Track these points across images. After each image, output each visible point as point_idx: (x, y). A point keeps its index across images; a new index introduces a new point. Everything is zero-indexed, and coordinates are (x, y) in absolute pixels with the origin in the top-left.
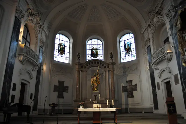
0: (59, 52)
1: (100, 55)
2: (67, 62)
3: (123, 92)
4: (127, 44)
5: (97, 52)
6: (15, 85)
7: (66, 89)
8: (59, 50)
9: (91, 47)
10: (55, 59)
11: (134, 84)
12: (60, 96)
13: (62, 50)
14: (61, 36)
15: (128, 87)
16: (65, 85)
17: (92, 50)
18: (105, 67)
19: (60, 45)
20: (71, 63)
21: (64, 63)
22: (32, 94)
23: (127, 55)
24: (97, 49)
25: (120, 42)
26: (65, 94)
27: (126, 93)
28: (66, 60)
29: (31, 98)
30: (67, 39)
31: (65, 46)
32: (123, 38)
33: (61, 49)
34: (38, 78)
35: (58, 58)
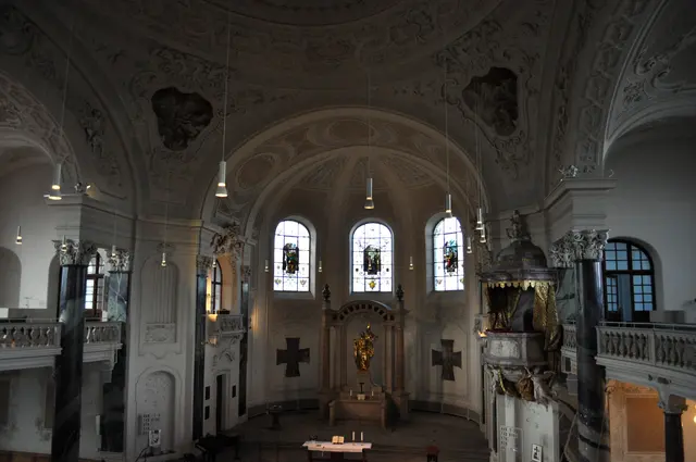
0: (284, 268)
1: (386, 267)
2: (306, 289)
3: (433, 365)
4: (449, 245)
5: (377, 258)
6: (208, 389)
7: (304, 355)
8: (284, 263)
9: (363, 245)
10: (277, 287)
11: (456, 349)
12: (293, 372)
13: (292, 263)
14: (288, 223)
15: (445, 356)
16: (302, 346)
17: (366, 252)
18: (385, 318)
19: (286, 248)
20: (313, 291)
21: (297, 292)
22: (234, 388)
23: (448, 274)
24: (377, 251)
25: (433, 235)
26: (302, 366)
27: (440, 367)
28: (303, 283)
29: (234, 395)
30: (303, 230)
31: (297, 249)
32: (440, 227)
33: (288, 259)
34: (244, 351)
35: (285, 283)
